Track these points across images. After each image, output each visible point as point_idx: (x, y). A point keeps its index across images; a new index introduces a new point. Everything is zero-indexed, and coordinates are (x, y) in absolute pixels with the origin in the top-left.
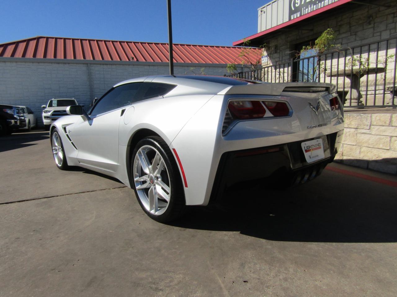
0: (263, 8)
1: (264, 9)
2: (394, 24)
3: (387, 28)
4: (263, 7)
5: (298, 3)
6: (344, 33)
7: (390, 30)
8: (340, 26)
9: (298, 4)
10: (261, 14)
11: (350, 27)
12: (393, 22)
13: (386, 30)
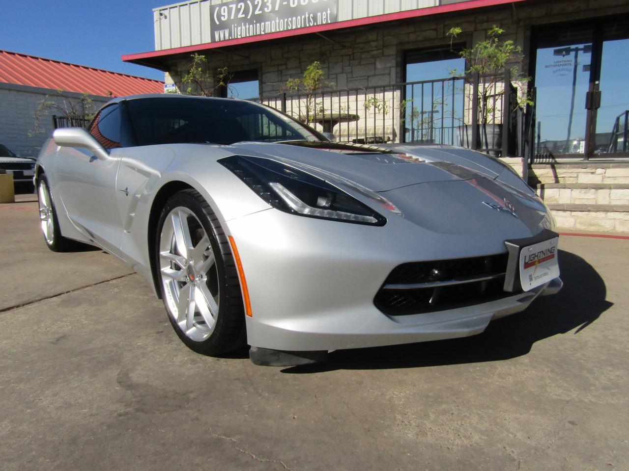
0: (163, 10)
1: (166, 13)
2: (350, 67)
3: (343, 70)
4: (163, 8)
5: (224, 16)
6: (292, 68)
7: (347, 73)
8: (287, 59)
9: (224, 18)
10: (160, 19)
11: (300, 63)
12: (349, 65)
13: (342, 73)
